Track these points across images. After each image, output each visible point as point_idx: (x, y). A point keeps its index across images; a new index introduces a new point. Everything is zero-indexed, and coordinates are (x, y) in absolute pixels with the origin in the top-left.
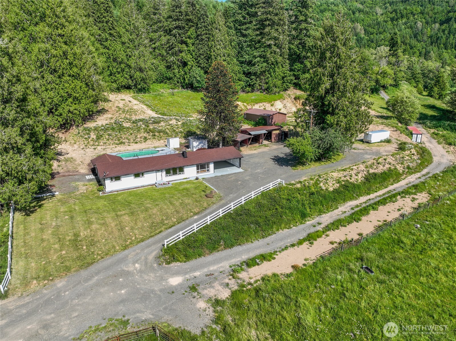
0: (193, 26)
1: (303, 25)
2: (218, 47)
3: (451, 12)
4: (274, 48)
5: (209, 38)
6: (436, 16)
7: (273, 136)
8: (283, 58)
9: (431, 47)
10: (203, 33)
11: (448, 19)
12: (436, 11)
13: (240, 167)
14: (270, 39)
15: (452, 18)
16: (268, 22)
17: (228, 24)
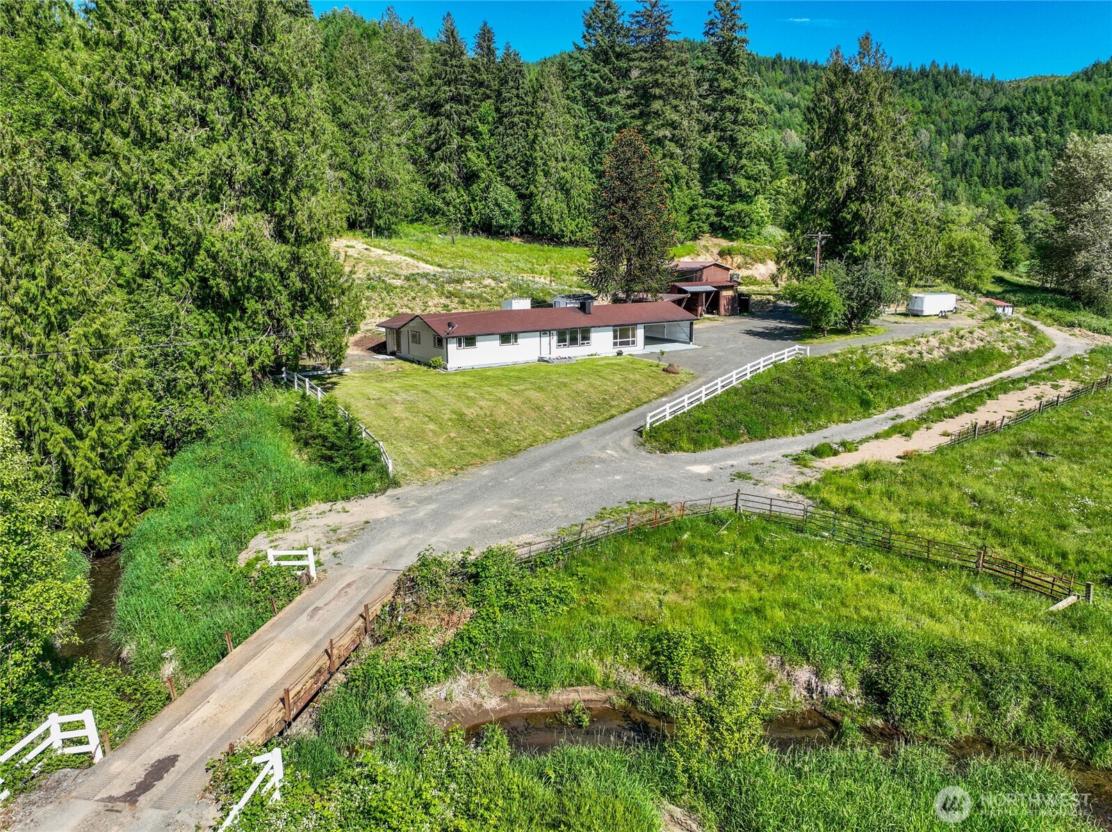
0: (489, 97)
1: (729, 101)
2: (551, 140)
3: (986, 111)
4: (671, 147)
5: (528, 122)
6: (957, 118)
7: (723, 302)
8: (690, 168)
9: (955, 181)
10: (514, 110)
11: (982, 125)
12: (955, 108)
13: (691, 340)
14: (663, 125)
15: (990, 122)
16: (657, 91)
17: (569, 92)
